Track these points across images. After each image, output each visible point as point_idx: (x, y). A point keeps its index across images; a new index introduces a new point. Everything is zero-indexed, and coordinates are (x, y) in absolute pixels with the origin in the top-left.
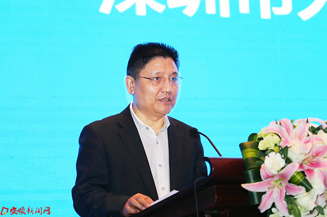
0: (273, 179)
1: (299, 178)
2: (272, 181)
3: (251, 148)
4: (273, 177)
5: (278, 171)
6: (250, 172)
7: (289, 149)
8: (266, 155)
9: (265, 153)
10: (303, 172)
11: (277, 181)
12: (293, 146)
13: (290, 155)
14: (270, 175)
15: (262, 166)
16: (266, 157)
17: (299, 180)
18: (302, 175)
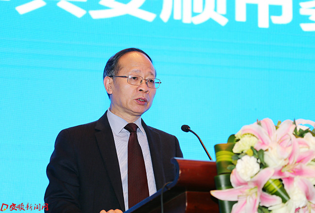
0: (247, 186)
1: (275, 186)
2: (246, 189)
3: (226, 150)
4: (246, 183)
5: (251, 177)
6: (222, 178)
7: (265, 153)
8: (239, 159)
9: (238, 156)
10: (281, 180)
11: (252, 189)
12: (270, 149)
13: (267, 159)
14: (242, 181)
15: (234, 171)
16: (239, 161)
17: (275, 189)
18: (279, 183)
